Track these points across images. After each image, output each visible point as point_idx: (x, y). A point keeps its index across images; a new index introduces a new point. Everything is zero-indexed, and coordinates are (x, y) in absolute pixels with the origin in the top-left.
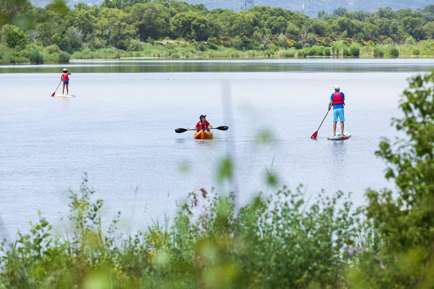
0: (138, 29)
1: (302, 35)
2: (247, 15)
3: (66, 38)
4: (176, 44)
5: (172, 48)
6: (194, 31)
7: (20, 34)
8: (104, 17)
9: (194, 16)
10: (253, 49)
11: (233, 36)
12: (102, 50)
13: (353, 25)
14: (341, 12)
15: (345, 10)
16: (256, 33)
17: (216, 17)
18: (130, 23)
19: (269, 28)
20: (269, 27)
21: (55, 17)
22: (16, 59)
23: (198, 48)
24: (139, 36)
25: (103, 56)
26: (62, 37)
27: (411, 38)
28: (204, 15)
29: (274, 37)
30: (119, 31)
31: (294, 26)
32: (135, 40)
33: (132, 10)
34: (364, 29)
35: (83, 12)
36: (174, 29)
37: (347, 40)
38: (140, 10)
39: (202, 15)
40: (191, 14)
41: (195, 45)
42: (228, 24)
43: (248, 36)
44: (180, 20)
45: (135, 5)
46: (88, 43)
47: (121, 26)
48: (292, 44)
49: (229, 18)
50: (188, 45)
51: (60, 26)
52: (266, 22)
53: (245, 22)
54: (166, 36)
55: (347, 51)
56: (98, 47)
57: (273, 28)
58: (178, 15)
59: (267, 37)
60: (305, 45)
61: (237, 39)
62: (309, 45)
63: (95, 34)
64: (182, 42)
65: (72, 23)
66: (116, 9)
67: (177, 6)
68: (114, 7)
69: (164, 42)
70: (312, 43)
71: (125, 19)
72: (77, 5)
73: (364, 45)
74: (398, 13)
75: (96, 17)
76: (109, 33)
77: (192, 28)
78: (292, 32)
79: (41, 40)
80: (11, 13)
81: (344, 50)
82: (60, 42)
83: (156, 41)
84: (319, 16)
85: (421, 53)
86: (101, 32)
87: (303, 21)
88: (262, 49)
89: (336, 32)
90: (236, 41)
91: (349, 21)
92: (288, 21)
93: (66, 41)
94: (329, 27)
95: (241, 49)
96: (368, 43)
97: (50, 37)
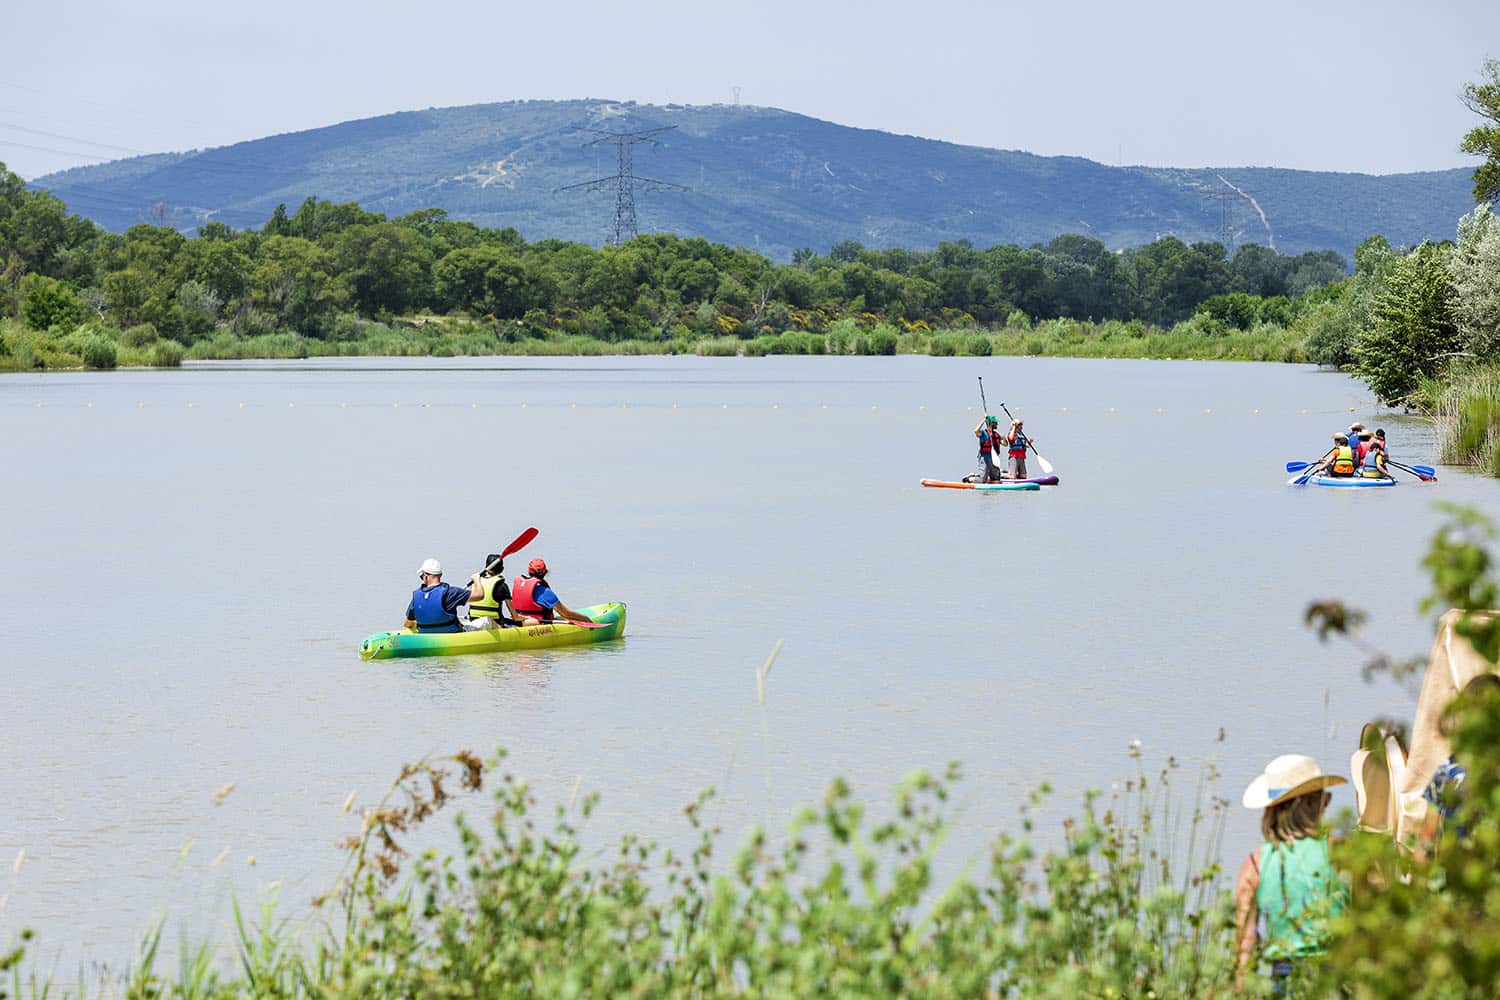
0: (353, 289)
1: (755, 306)
2: (622, 256)
3: (177, 308)
4: (447, 326)
5: (439, 334)
6: (491, 293)
7: (61, 297)
8: (271, 258)
9: (493, 258)
10: (636, 338)
11: (588, 307)
12: (264, 338)
13: (878, 281)
14: (850, 251)
15: (859, 247)
16: (642, 300)
17: (546, 261)
18: (335, 273)
19: (676, 289)
20: (674, 286)
21: (150, 257)
22: (48, 357)
23: (501, 335)
24: (356, 305)
25: (266, 353)
26: (168, 307)
27: (1019, 313)
28: (516, 256)
29: (687, 309)
30: (308, 293)
31: (736, 284)
32: (347, 316)
33: (340, 243)
34: (905, 292)
35: (219, 245)
36: (443, 291)
37: (865, 319)
38: (359, 240)
39: (510, 253)
40: (485, 253)
41: (494, 327)
42: (574, 277)
43: (621, 306)
44: (457, 267)
45: (347, 229)
46: (232, 322)
47: (313, 281)
48: (730, 327)
49: (577, 261)
50: (477, 327)
51: (162, 278)
52: (668, 274)
53: (614, 271)
54: (424, 306)
55: (866, 343)
56: (254, 332)
57: (684, 287)
58: (452, 254)
59: (669, 312)
60: (761, 331)
61: (596, 315)
62: (771, 330)
63: (250, 300)
64: (463, 320)
65: (191, 273)
66: (302, 240)
67: (449, 231)
68: (296, 235)
69: (419, 320)
70: (779, 325)
71: (323, 263)
72: (205, 228)
73: (907, 331)
74: (989, 255)
75: (251, 258)
76: (283, 297)
77: (486, 288)
78: (731, 299)
79: (114, 314)
80: (41, 249)
81: (859, 341)
82: (163, 319)
83: (399, 319)
84: (798, 259)
85: (1046, 350)
86: (263, 295)
87: (758, 273)
88: (656, 338)
89: (836, 299)
90: (592, 318)
91: (868, 274)
92: (720, 270)
93: (176, 317)
94: (821, 285)
95: (608, 339)
96: (914, 327)
97: (137, 306)
